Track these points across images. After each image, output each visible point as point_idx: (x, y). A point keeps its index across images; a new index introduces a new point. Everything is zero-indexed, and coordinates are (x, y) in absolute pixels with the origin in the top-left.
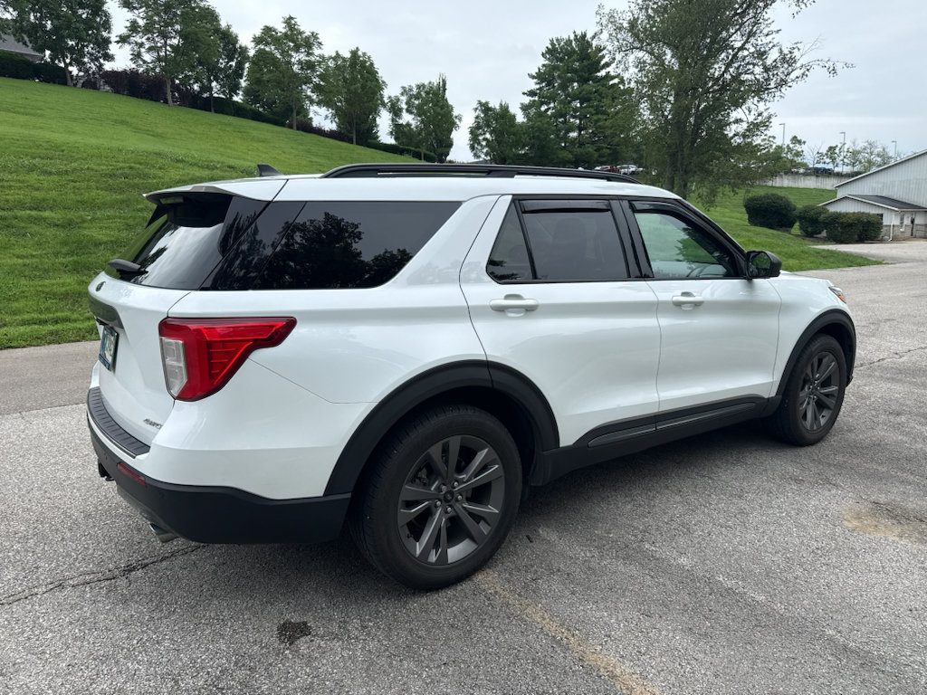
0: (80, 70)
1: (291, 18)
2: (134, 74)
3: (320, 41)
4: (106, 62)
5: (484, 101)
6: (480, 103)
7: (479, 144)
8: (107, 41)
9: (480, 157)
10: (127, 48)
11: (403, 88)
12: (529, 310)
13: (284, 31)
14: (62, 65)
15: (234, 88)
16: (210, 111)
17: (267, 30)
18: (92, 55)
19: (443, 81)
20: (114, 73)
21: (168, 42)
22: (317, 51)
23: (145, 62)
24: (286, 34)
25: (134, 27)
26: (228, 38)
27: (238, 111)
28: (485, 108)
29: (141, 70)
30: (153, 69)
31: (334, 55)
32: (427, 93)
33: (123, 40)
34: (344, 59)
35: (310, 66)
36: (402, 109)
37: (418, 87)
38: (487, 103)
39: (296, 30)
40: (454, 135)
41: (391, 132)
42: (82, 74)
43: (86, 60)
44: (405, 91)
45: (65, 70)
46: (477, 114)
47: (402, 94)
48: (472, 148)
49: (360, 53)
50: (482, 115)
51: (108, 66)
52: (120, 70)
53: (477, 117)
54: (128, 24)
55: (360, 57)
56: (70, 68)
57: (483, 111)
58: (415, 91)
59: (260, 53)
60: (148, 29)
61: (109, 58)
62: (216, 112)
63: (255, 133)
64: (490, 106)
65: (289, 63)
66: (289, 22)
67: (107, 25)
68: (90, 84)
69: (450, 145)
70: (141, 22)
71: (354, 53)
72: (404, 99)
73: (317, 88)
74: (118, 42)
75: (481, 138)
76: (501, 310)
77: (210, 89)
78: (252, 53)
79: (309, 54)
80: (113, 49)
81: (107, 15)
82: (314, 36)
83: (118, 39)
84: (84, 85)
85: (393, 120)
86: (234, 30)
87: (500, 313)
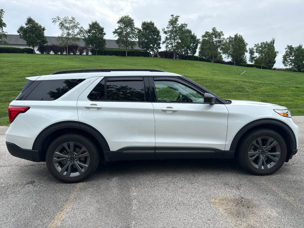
0: (153, 52)
1: (215, 28)
2: (166, 51)
3: (223, 33)
4: (159, 49)
5: (290, 45)
6: (288, 46)
7: (287, 61)
8: (160, 43)
9: (287, 66)
10: (165, 45)
11: (255, 45)
12: (99, 108)
13: (212, 32)
14: (149, 52)
15: (195, 52)
16: (187, 60)
17: (207, 33)
18: (156, 48)
19: (273, 40)
20: (161, 52)
21: (176, 41)
22: (222, 37)
23: (169, 48)
24: (212, 33)
25: (167, 39)
26: (193, 38)
27: (196, 59)
28: (290, 48)
29: (168, 50)
30: (171, 50)
31: (229, 37)
32: (265, 45)
33: (164, 42)
34: (232, 38)
35: (220, 42)
36: (254, 52)
37: (261, 43)
38: (291, 46)
39: (216, 31)
40: (276, 59)
41: (250, 60)
42: (153, 53)
43: (154, 49)
44: (256, 45)
45: (149, 53)
46: (286, 50)
47: (255, 47)
48: (284, 63)
49: (238, 35)
50: (289, 50)
51: (160, 50)
52: (163, 51)
53: (286, 52)
54: (165, 38)
55: (238, 36)
56: (150, 52)
57: (289, 49)
58: (260, 45)
59: (204, 40)
60: (170, 38)
61: (160, 48)
62: (188, 60)
63: (197, 65)
64: (292, 47)
65: (213, 42)
66: (214, 29)
67: (160, 39)
68: (155, 56)
69: (274, 62)
70: (168, 37)
71: (236, 36)
72: (255, 48)
73: (222, 49)
74: (162, 43)
75: (287, 59)
76: (88, 108)
77: (188, 53)
78: (201, 40)
79: (219, 38)
80: (161, 45)
81: (160, 36)
82: (222, 32)
83: (162, 42)
84: (154, 57)
85: (250, 56)
86: (195, 35)
87: (88, 109)
